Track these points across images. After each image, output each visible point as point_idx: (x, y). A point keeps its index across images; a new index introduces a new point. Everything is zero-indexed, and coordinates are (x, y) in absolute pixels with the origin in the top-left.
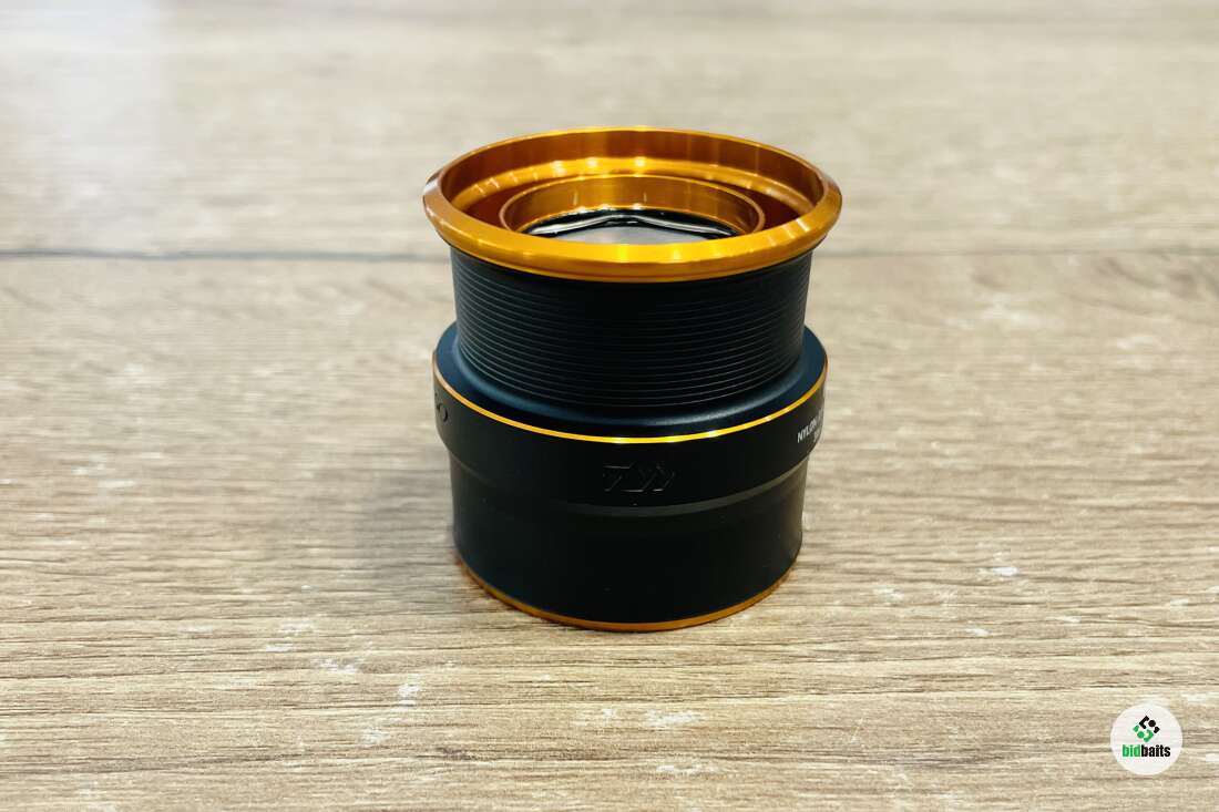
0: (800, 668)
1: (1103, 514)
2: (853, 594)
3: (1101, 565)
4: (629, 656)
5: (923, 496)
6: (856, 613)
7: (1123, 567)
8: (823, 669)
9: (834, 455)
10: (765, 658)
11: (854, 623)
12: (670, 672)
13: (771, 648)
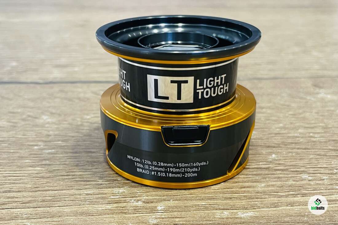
0: (283, 199)
2: (295, 178)
4: (229, 197)
5: (311, 149)
6: (298, 183)
8: (291, 199)
9: (280, 138)
10: (272, 196)
11: (298, 186)
12: (242, 201)
13: (273, 194)
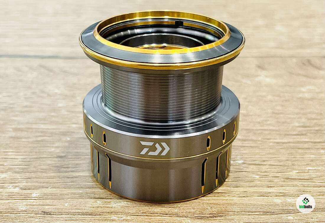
1: (278, 145)
3: (272, 160)
7: (279, 161)
